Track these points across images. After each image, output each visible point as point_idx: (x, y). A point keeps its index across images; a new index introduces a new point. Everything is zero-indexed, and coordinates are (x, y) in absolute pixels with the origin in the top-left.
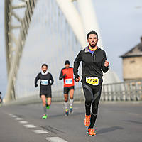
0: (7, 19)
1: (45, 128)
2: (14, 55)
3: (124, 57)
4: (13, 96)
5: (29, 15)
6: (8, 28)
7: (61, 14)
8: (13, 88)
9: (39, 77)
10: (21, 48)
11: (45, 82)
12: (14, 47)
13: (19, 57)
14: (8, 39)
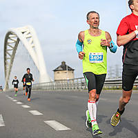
0: (5, 55)
1: (21, 101)
2: (8, 70)
3: (55, 71)
4: (7, 88)
5: (14, 53)
6: (5, 59)
7: (28, 53)
8: (7, 84)
9: (14, 81)
10: (11, 67)
11: (16, 83)
12: (8, 67)
13: (10, 71)
14: (5, 64)
